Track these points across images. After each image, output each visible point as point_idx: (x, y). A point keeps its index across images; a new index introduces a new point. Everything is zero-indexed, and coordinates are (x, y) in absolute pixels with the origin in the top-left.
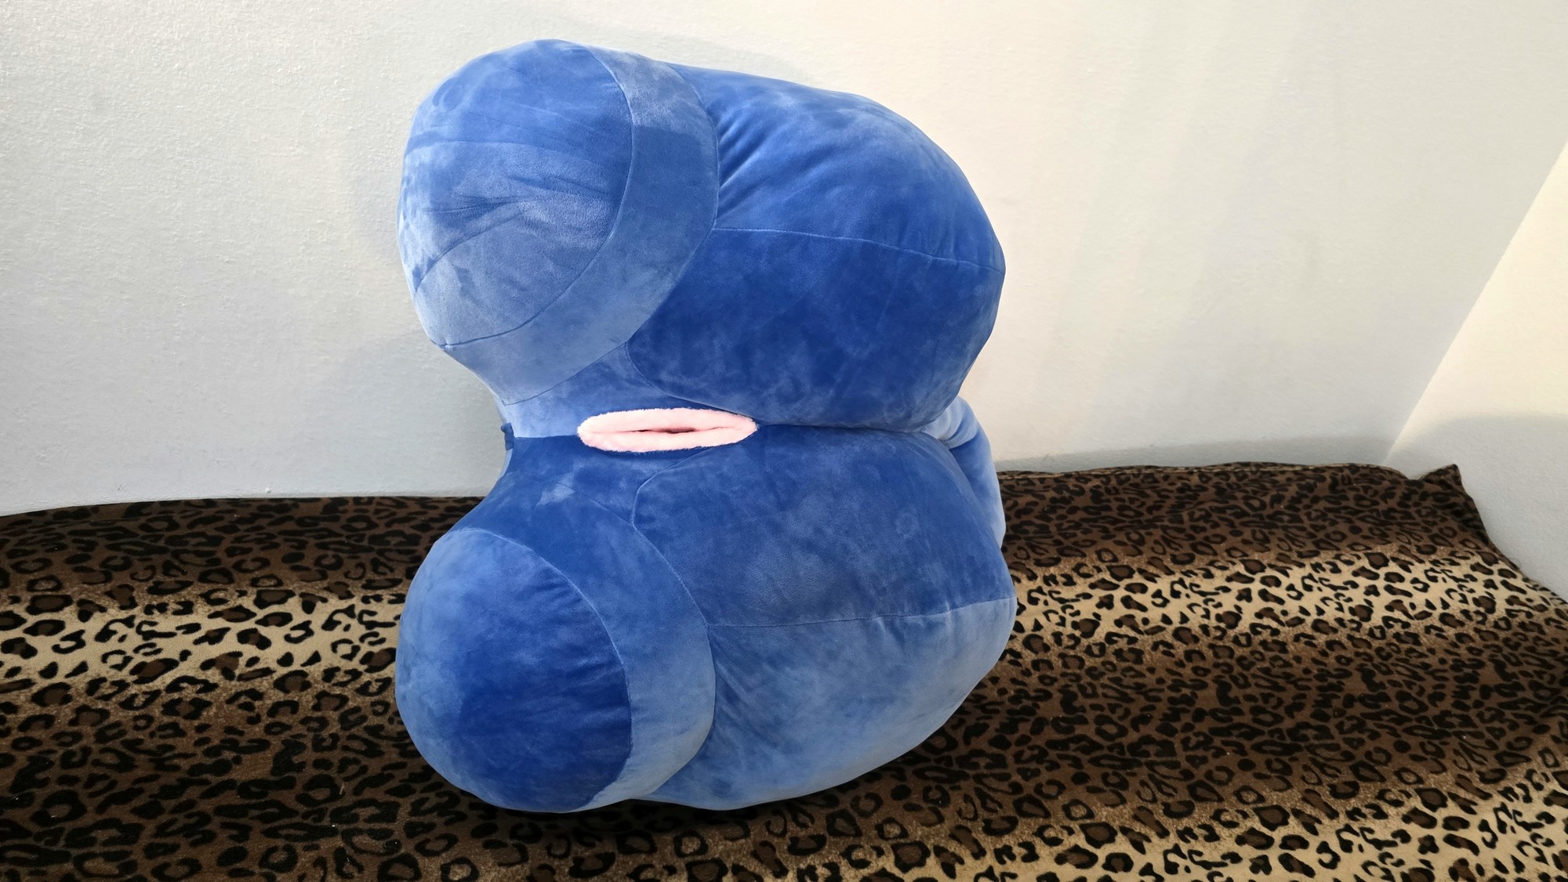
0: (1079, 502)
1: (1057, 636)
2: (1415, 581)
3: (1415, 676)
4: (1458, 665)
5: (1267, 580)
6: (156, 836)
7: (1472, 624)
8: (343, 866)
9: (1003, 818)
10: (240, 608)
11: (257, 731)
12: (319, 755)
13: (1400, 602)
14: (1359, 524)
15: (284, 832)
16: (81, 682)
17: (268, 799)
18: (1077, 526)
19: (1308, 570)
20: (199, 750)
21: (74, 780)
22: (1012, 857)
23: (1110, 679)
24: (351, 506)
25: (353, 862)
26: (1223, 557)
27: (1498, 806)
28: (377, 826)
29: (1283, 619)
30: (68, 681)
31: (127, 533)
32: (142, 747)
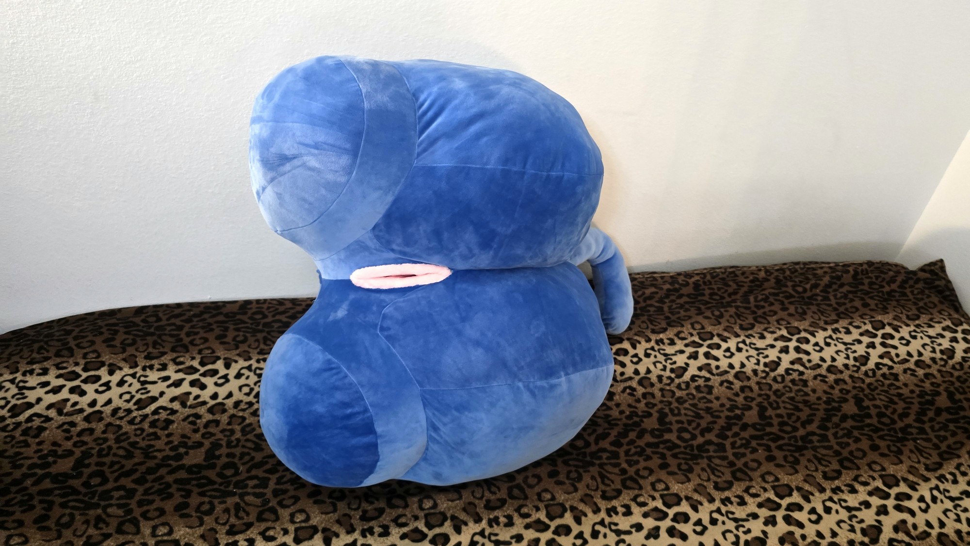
0: (685, 291)
1: (660, 378)
2: (902, 338)
3: (892, 401)
4: (922, 394)
5: (801, 340)
6: (143, 495)
7: (937, 367)
8: (238, 512)
9: (614, 490)
10: (191, 367)
11: (198, 437)
12: (229, 451)
13: (889, 353)
14: (869, 301)
15: (208, 494)
16: (108, 410)
17: (201, 475)
18: (682, 306)
19: (829, 332)
20: (167, 448)
21: (104, 464)
22: (617, 513)
23: (690, 405)
24: (254, 305)
25: (244, 511)
26: (773, 325)
27: (933, 486)
28: (257, 491)
29: (808, 365)
30: (102, 409)
31: (135, 324)
32: (138, 446)
